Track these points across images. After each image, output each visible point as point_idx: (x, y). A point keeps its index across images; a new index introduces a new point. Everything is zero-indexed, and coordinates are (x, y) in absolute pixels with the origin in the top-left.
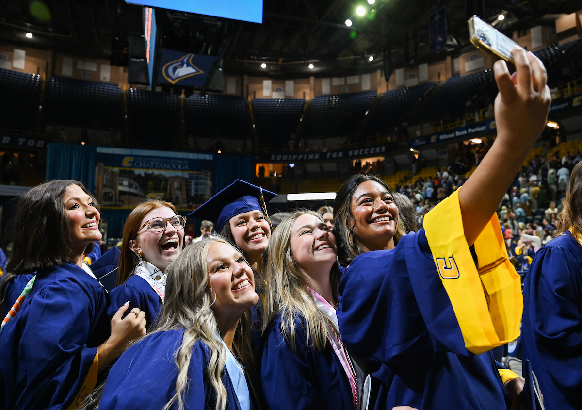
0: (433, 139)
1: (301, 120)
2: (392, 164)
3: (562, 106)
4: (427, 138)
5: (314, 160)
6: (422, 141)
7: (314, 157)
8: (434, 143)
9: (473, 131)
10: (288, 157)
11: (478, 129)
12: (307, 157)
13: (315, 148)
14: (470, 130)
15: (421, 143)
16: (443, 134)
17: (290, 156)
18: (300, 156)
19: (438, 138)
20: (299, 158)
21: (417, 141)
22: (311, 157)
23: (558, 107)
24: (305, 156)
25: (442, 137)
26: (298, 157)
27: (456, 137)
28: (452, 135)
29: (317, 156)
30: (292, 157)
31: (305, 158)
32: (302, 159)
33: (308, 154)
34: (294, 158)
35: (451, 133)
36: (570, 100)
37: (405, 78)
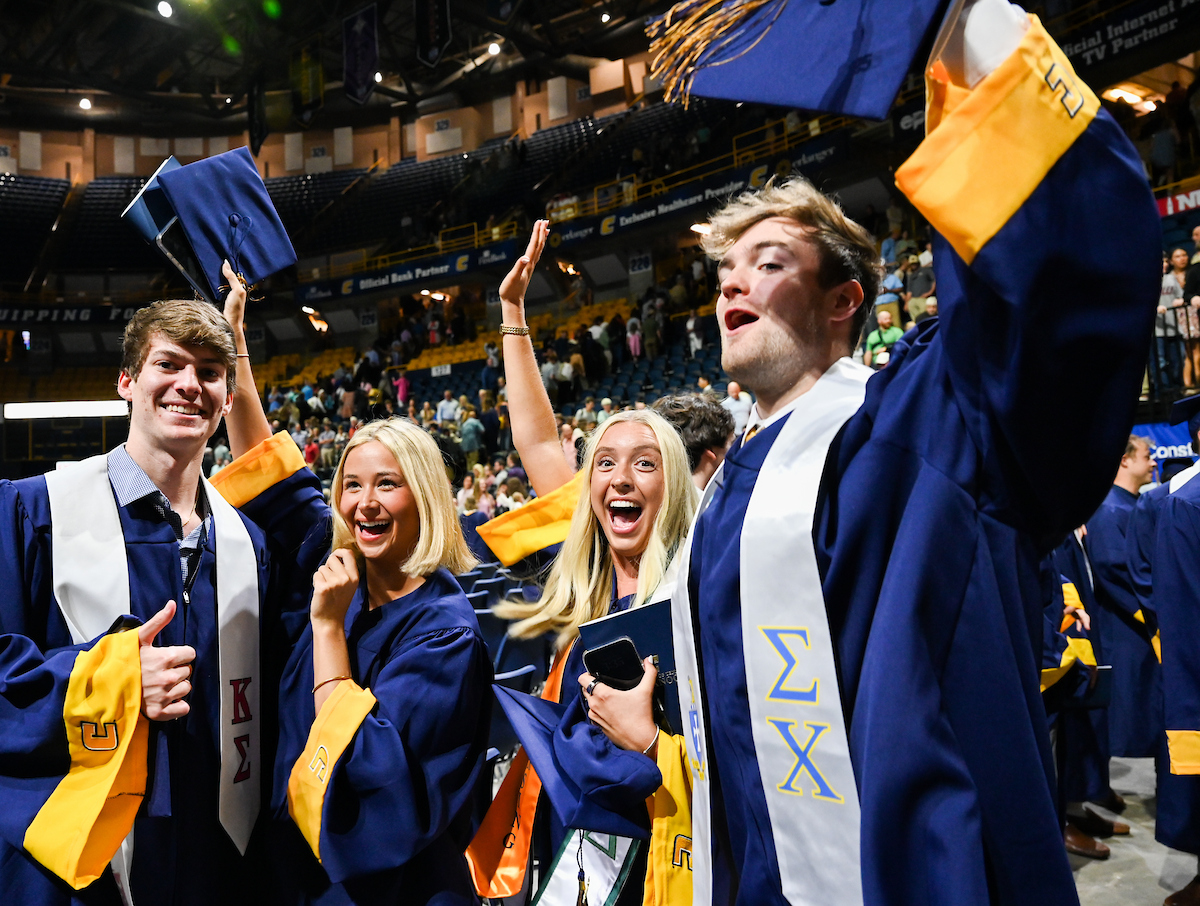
0: (346, 288)
1: (54, 228)
2: (263, 339)
3: (583, 233)
4: (334, 285)
5: (77, 324)
6: (324, 291)
7: (78, 315)
8: (347, 296)
9: (425, 273)
10: (10, 315)
11: (434, 270)
12: (61, 315)
13: (82, 294)
14: (418, 271)
15: (322, 294)
16: (366, 276)
17: (16, 312)
18: (43, 314)
19: (356, 287)
20: (40, 318)
21: (313, 290)
22: (70, 315)
23: (577, 234)
24: (56, 313)
25: (364, 284)
26: (36, 315)
27: (391, 285)
28: (384, 282)
29: (85, 315)
30: (20, 315)
31: (54, 318)
32: (47, 320)
33: (62, 308)
34: (25, 318)
35: (383, 277)
36: (596, 222)
37: (306, 155)
